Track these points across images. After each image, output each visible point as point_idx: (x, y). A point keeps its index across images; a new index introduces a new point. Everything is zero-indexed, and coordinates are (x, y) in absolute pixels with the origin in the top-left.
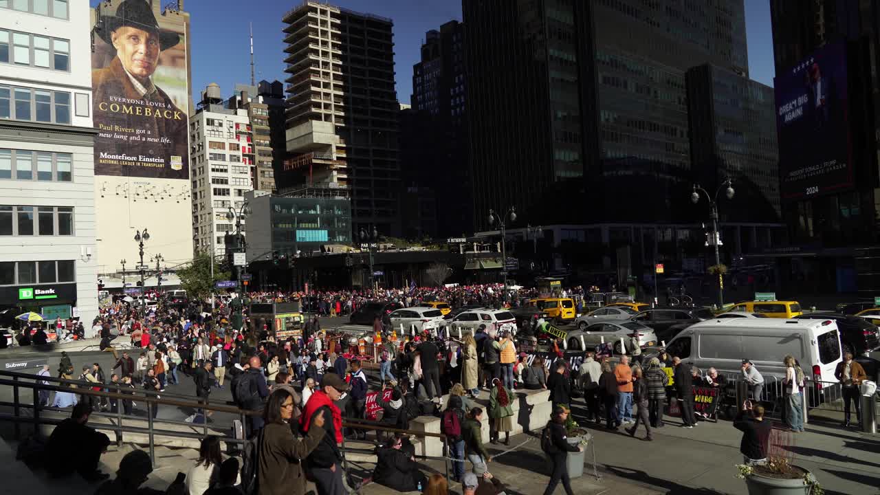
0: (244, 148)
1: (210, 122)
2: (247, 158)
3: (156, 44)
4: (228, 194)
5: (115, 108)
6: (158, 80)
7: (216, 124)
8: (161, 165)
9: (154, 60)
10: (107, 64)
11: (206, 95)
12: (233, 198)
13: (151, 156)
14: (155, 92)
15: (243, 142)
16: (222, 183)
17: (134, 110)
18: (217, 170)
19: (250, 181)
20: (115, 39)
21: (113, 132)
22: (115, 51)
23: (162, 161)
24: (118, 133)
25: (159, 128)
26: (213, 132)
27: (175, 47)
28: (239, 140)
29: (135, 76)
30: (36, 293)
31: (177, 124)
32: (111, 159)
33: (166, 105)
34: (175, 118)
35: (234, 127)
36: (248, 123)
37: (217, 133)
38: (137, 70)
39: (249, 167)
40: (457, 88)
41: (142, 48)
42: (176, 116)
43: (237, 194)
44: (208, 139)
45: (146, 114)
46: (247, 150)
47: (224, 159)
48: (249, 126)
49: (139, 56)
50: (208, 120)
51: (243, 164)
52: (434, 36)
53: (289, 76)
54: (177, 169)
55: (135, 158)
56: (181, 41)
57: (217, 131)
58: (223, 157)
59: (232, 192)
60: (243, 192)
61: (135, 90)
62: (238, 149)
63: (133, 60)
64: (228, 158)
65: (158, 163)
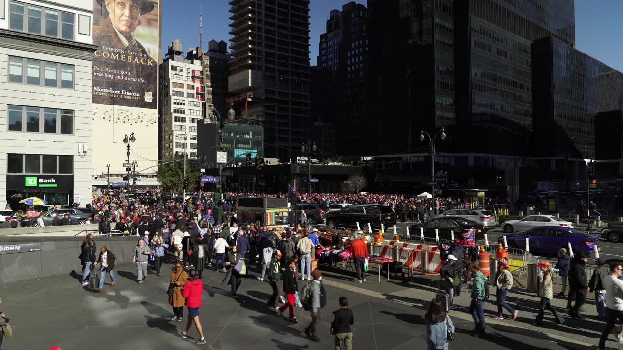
0: (197, 88)
1: (174, 68)
2: (199, 96)
3: (137, 10)
4: (185, 121)
5: (106, 55)
6: (137, 36)
7: (178, 70)
8: (137, 98)
9: (135, 22)
10: (101, 22)
11: (172, 48)
12: (188, 124)
13: (130, 91)
14: (135, 45)
15: (197, 84)
16: (181, 113)
17: (120, 57)
18: (178, 103)
19: (201, 113)
20: (108, 4)
21: (104, 72)
22: (107, 13)
23: (138, 95)
24: (107, 73)
25: (137, 72)
26: (175, 76)
27: (150, 12)
28: (194, 82)
29: (121, 32)
30: (40, 182)
31: (149, 68)
32: (102, 92)
33: (143, 54)
34: (149, 64)
35: (191, 73)
36: (201, 70)
37: (178, 76)
38: (123, 28)
39: (201, 102)
40: (353, 52)
41: (127, 12)
42: (150, 63)
43: (191, 122)
44: (172, 81)
45: (128, 61)
46: (199, 90)
47: (183, 96)
48: (202, 73)
49: (124, 18)
50: (172, 66)
51: (196, 100)
52: (336, 14)
53: (232, 36)
54: (148, 101)
55: (119, 92)
56: (155, 9)
57: (178, 75)
58: (182, 94)
59: (187, 119)
60: (196, 120)
61: (121, 43)
62: (193, 89)
63: (120, 21)
64: (185, 95)
65: (135, 96)
